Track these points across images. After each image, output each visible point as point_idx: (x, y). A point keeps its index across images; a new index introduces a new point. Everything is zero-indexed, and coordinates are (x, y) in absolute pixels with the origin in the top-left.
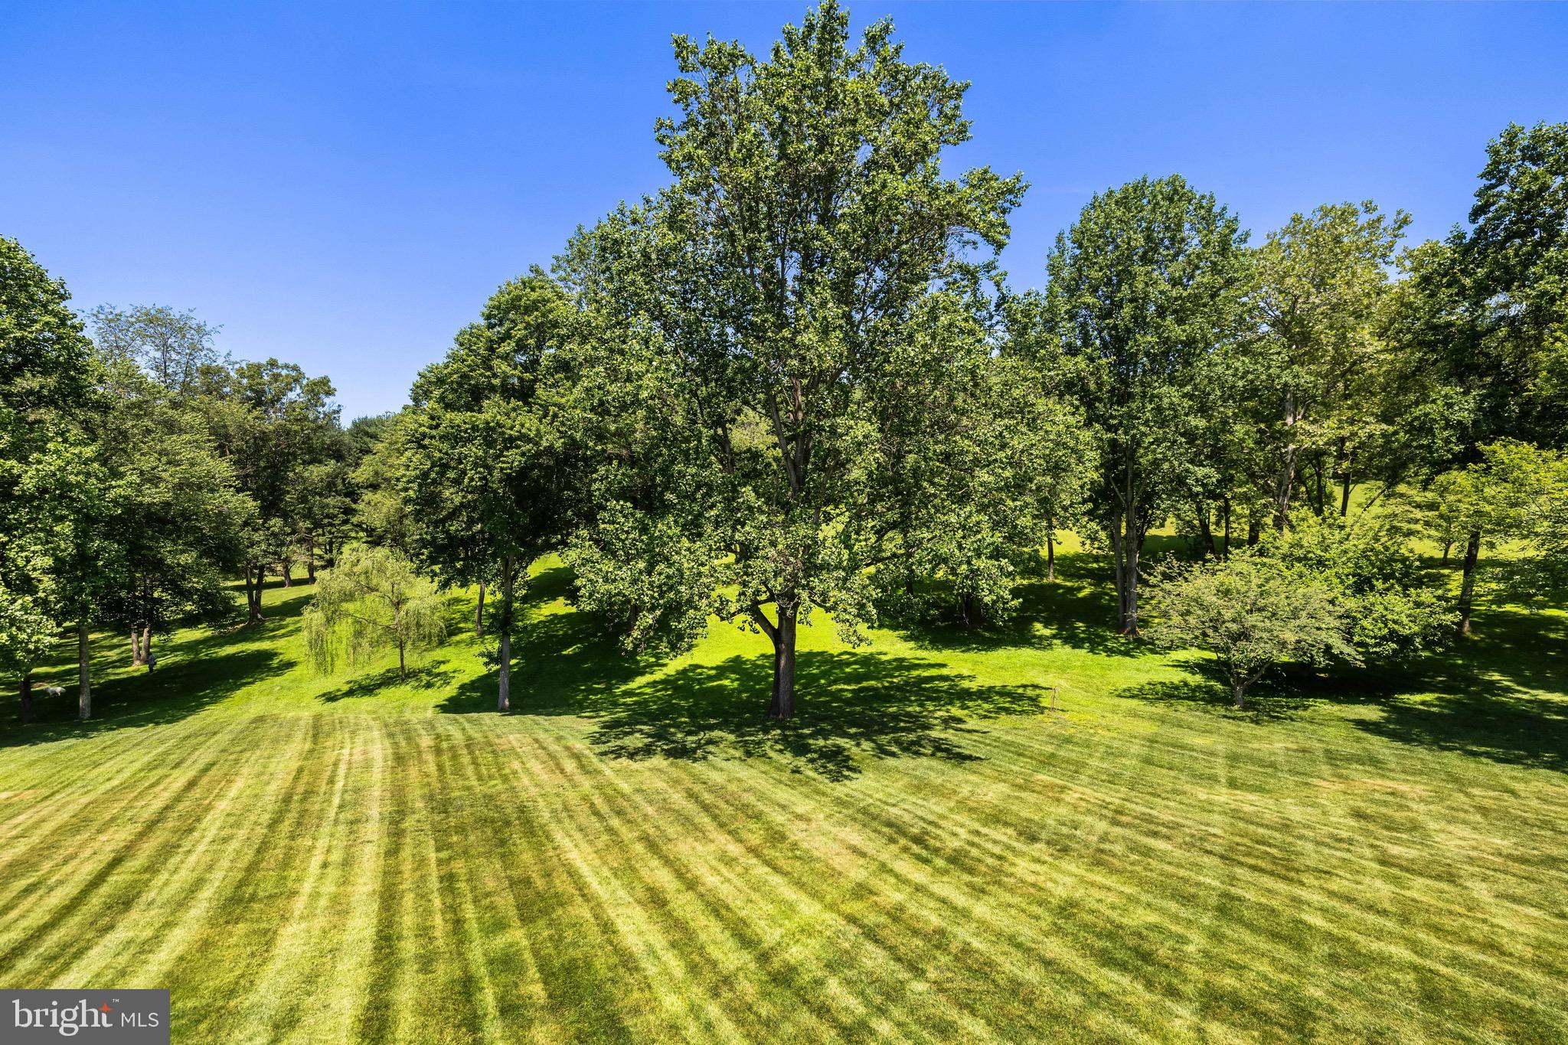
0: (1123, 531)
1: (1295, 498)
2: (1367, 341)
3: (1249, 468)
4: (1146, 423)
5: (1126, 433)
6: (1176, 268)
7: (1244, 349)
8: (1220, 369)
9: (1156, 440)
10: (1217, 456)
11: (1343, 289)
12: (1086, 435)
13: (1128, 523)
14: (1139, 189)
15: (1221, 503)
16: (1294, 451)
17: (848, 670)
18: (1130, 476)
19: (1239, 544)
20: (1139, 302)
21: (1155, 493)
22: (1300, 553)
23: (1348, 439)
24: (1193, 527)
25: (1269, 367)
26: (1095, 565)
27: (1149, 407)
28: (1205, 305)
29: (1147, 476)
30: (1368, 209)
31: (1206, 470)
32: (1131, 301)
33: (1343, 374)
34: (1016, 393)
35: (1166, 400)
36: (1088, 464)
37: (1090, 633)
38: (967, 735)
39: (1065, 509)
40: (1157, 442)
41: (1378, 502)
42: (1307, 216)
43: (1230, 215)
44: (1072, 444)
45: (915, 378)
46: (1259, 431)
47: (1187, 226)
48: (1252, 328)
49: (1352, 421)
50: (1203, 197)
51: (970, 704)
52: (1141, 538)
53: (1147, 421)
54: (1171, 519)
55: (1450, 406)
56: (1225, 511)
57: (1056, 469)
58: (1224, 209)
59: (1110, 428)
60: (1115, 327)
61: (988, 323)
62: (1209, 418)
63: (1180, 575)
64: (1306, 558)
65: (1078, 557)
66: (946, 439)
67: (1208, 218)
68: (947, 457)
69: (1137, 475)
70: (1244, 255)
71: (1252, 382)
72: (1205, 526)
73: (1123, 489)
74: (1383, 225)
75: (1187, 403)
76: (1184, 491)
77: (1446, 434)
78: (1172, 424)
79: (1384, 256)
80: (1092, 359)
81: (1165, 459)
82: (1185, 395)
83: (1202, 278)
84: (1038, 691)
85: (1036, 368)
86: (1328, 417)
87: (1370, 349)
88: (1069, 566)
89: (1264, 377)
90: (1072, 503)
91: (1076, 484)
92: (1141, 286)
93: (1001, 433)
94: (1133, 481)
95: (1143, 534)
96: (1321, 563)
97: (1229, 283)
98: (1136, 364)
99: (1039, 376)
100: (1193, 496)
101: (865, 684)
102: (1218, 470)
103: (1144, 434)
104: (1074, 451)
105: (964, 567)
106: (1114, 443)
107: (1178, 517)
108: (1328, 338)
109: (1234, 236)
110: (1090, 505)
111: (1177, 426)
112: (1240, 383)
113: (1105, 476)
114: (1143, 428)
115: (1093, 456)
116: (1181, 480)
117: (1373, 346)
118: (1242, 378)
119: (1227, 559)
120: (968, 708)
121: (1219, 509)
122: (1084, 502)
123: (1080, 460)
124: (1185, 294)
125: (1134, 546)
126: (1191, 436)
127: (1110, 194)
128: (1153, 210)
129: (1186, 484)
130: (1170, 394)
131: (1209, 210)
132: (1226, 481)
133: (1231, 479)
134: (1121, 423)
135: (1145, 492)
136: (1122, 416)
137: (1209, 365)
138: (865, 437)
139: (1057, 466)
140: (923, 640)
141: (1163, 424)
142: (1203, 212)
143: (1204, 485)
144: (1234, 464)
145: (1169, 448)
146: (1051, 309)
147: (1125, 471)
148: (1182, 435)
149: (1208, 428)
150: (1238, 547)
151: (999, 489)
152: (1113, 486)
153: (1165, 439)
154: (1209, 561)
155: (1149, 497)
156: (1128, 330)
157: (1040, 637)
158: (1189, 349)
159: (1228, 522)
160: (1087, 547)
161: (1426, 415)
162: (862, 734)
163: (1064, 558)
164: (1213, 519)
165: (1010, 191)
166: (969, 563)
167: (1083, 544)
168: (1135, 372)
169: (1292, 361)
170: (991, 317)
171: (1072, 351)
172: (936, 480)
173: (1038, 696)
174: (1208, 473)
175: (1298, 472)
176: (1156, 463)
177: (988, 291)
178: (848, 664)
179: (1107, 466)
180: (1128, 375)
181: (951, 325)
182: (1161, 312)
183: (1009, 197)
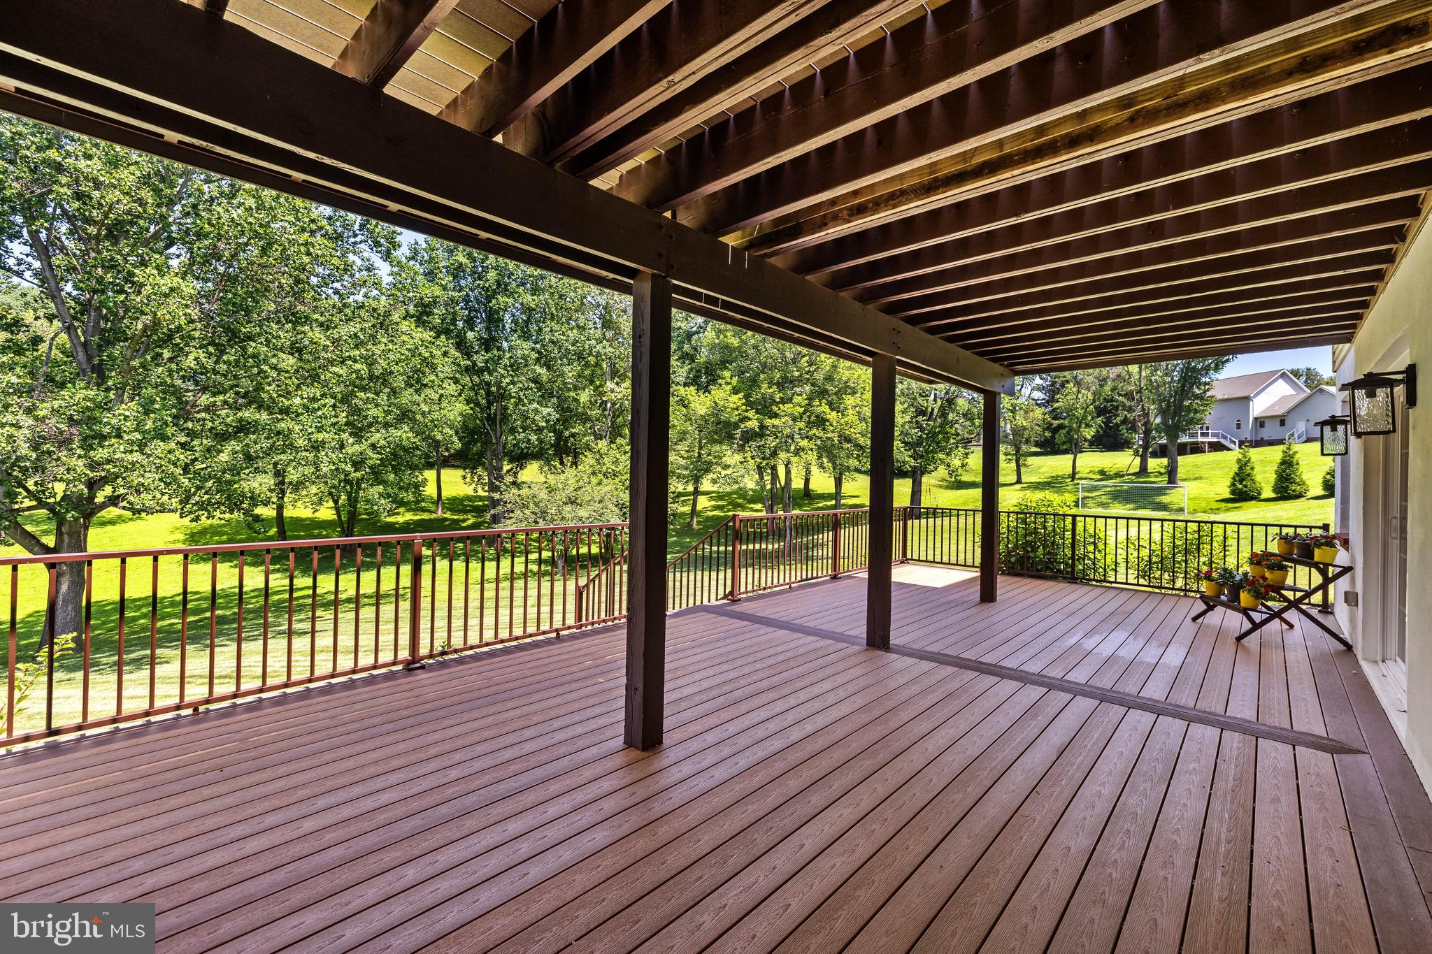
18: (499, 417)
26: (480, 503)
65: (467, 498)
73: (494, 428)
88: (458, 505)
94: (501, 422)
147: (495, 413)
152: (486, 424)
163: (454, 499)
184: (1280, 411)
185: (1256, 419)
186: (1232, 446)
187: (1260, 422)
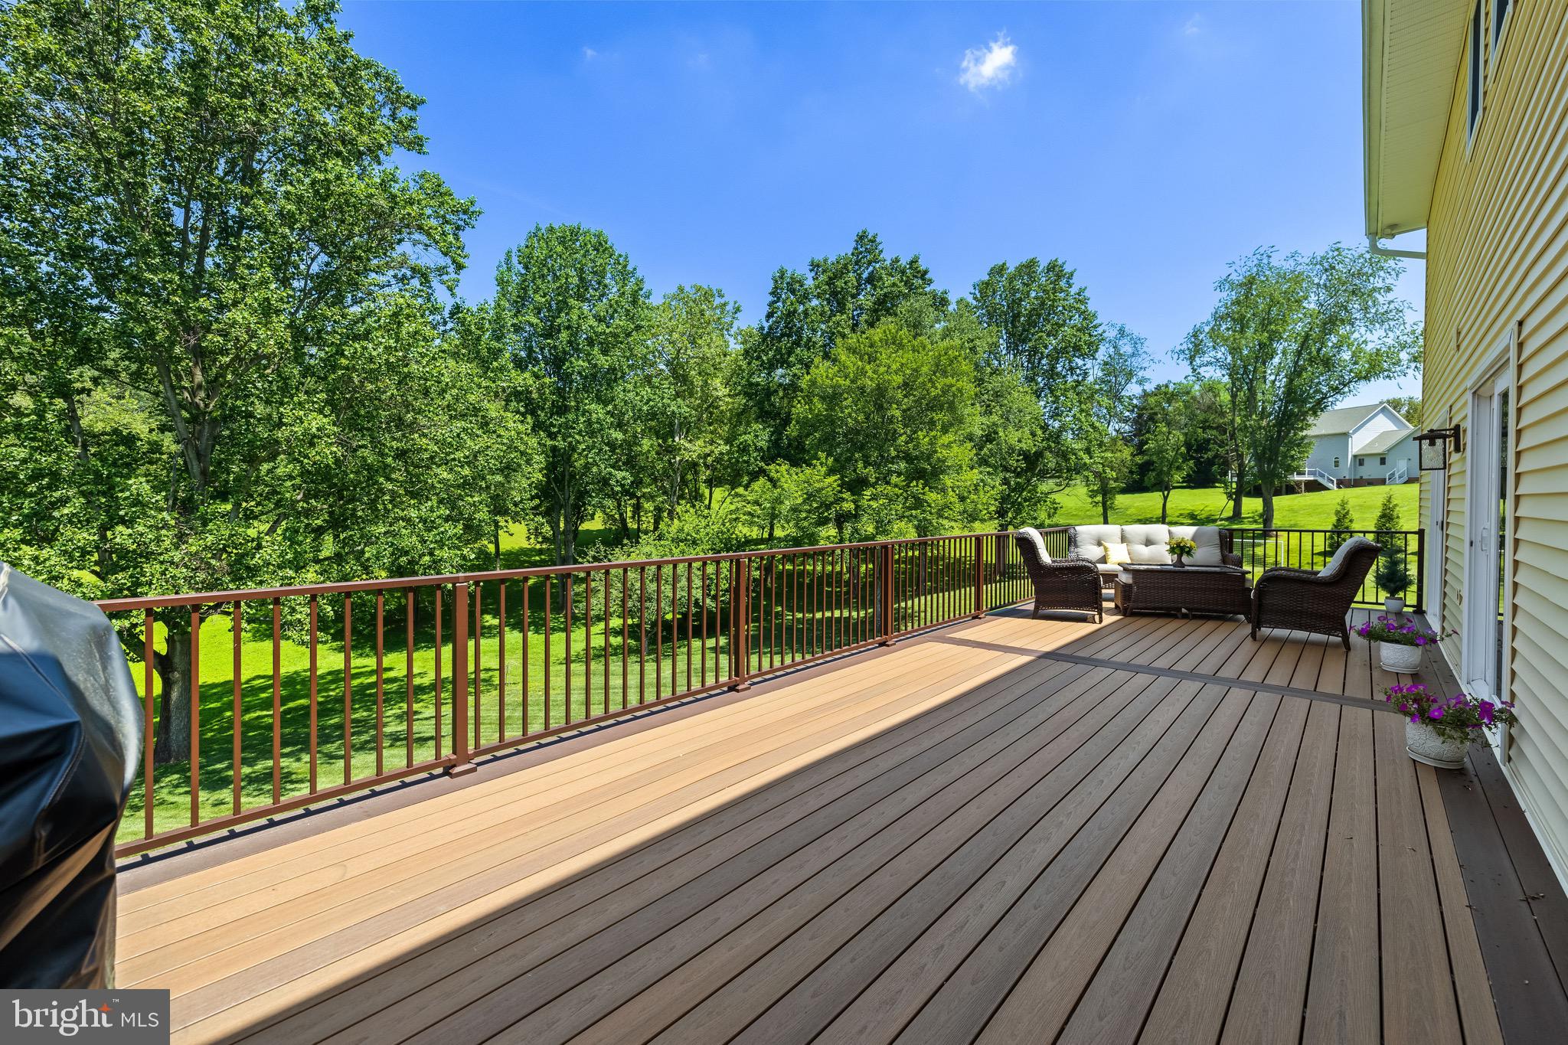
0: (562, 525)
1: (681, 497)
2: (719, 388)
3: (653, 474)
4: (580, 433)
5: (564, 440)
6: (601, 307)
7: (648, 379)
8: (631, 395)
9: (588, 447)
10: (631, 463)
11: (706, 349)
12: (533, 442)
13: (566, 520)
14: (575, 233)
15: (633, 501)
16: (681, 461)
17: (263, 695)
18: (567, 477)
19: (646, 532)
20: (574, 330)
21: (587, 492)
22: (683, 536)
23: (709, 455)
24: (615, 520)
25: (663, 398)
26: (537, 558)
27: (582, 420)
28: (621, 343)
29: (581, 478)
30: (721, 296)
31: (624, 474)
32: (568, 328)
33: (706, 409)
34: (472, 398)
35: (594, 416)
36: (535, 466)
37: (534, 618)
38: (424, 722)
39: (516, 505)
40: (589, 448)
41: (728, 500)
42: (687, 289)
43: (639, 274)
44: (522, 448)
45: (373, 376)
46: (659, 445)
47: (609, 275)
48: (653, 365)
49: (712, 442)
50: (620, 256)
51: (424, 697)
52: (576, 532)
53: (581, 431)
54: (599, 515)
55: (757, 436)
56: (637, 508)
57: (508, 469)
58: (635, 269)
59: (552, 436)
60: (555, 347)
61: (442, 328)
62: (625, 432)
63: (605, 557)
64: (686, 540)
65: (523, 552)
66: (404, 436)
67: (624, 275)
68: (401, 454)
69: (572, 476)
70: (647, 308)
71: (652, 407)
72: (623, 521)
73: (562, 490)
74: (727, 308)
75: (609, 420)
76: (608, 490)
77: (755, 454)
78: (599, 436)
79: (727, 330)
80: (537, 376)
81: (595, 464)
82: (608, 413)
83: (620, 322)
84: (491, 673)
85: (490, 378)
86: (698, 438)
87: (720, 394)
88: (514, 559)
89: (660, 405)
90: (522, 499)
91: (525, 483)
92: (575, 318)
93: (458, 435)
94: (569, 482)
95: (577, 528)
96: (694, 542)
97: (638, 328)
98: (572, 382)
99: (493, 385)
100: (613, 495)
101: (291, 705)
102: (632, 474)
103: (578, 442)
104: (523, 453)
105: (427, 558)
106: (554, 449)
107: (604, 512)
108: (698, 381)
109: (641, 293)
110: (537, 501)
111: (602, 437)
112: (645, 408)
113: (545, 475)
114: (577, 437)
115: (540, 460)
116: (605, 481)
117: (722, 391)
118: (647, 403)
119: (638, 542)
120: (422, 700)
121: (633, 506)
122: (532, 498)
123: (528, 462)
124: (608, 331)
125: (571, 537)
126: (612, 445)
127: (551, 230)
128: (584, 256)
129: (610, 485)
130: (598, 411)
131: (625, 266)
132: (638, 483)
133: (641, 482)
134: (559, 432)
135: (579, 490)
136: (560, 425)
137: (624, 391)
138: (318, 429)
139: (508, 467)
140: (362, 648)
141: (592, 434)
142: (620, 267)
143: (622, 486)
144: (642, 469)
145: (598, 454)
146: (498, 319)
147: (563, 474)
148: (607, 444)
149: (624, 440)
150: (646, 534)
151: (459, 486)
152: (553, 485)
153: (594, 447)
154: (626, 545)
155: (582, 495)
156: (565, 352)
157: (490, 627)
158: (613, 376)
159: (639, 517)
160: (532, 541)
161: (746, 441)
162: (301, 750)
163: (509, 553)
164: (629, 514)
165: (465, 212)
166: (431, 554)
167: (529, 538)
168: (571, 389)
169: (678, 395)
170: (445, 323)
171: (520, 364)
172: (393, 476)
173: (491, 677)
174: (623, 475)
175: (682, 478)
176: (587, 467)
177: (443, 297)
178: (263, 689)
179: (551, 468)
180: (564, 389)
181: (416, 333)
182: (590, 342)
183: (464, 217)
184: (1380, 449)
185: (1355, 457)
186: (1330, 485)
187: (1359, 460)
